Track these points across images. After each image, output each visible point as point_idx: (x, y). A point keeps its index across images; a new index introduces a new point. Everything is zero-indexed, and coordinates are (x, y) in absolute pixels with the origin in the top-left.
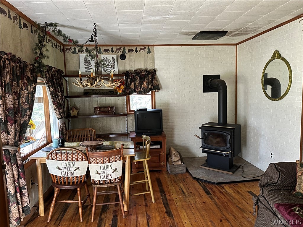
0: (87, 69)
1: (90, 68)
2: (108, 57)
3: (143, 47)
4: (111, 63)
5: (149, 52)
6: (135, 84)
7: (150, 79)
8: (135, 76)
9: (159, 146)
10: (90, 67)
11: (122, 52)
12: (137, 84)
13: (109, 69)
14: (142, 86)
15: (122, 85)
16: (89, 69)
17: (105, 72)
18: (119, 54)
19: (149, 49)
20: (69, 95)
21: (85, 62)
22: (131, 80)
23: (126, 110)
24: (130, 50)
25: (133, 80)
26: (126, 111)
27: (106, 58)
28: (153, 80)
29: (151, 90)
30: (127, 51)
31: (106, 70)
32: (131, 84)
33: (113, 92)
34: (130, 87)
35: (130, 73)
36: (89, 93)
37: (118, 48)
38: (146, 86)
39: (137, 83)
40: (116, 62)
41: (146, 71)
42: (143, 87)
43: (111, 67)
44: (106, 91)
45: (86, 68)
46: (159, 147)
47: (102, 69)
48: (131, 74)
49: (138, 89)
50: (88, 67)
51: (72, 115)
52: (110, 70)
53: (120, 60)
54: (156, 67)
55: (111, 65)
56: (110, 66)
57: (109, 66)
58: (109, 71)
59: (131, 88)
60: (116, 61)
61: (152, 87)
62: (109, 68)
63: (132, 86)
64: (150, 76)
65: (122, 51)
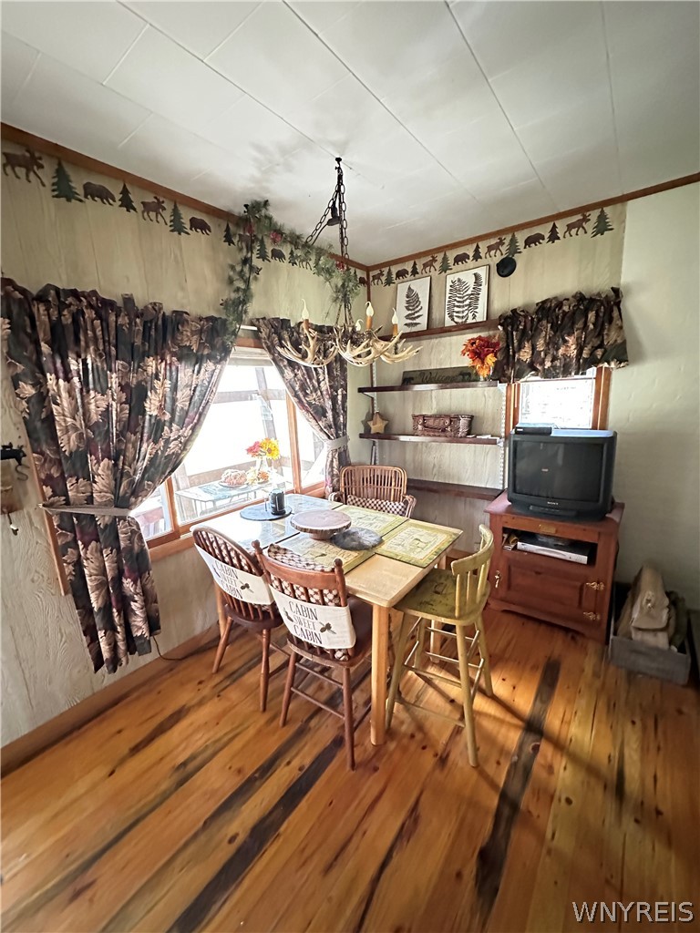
0: (411, 319)
1: (416, 315)
2: (463, 276)
3: (580, 217)
4: (469, 292)
5: (602, 227)
6: (534, 348)
7: (591, 326)
8: (539, 320)
9: (584, 559)
10: (416, 312)
11: (504, 253)
12: (540, 345)
13: (463, 312)
14: (561, 351)
15: (493, 352)
16: (414, 319)
17: (453, 320)
18: (497, 258)
19: (602, 218)
20: (375, 386)
21: (408, 302)
22: (523, 334)
23: (503, 425)
24: (530, 241)
25: (529, 335)
26: (503, 430)
27: (459, 280)
28: (602, 328)
29: (592, 361)
30: (521, 244)
31: (455, 314)
32: (521, 347)
33: (469, 374)
34: (517, 356)
35: (522, 313)
36: (412, 379)
37: (493, 241)
38: (573, 351)
39: (542, 342)
40: (484, 288)
41: (580, 298)
42: (564, 355)
43: (470, 305)
44: (450, 374)
45: (408, 317)
46: (586, 563)
47: (447, 313)
48: (526, 317)
49: (542, 363)
50: (414, 314)
51: (372, 432)
52: (465, 314)
53: (496, 278)
54: (626, 278)
55: (471, 299)
56: (467, 302)
57: (463, 302)
58: (463, 317)
59: (519, 359)
60: (483, 283)
61: (599, 353)
62: (463, 307)
63: (525, 355)
64: (592, 316)
65: (504, 249)
